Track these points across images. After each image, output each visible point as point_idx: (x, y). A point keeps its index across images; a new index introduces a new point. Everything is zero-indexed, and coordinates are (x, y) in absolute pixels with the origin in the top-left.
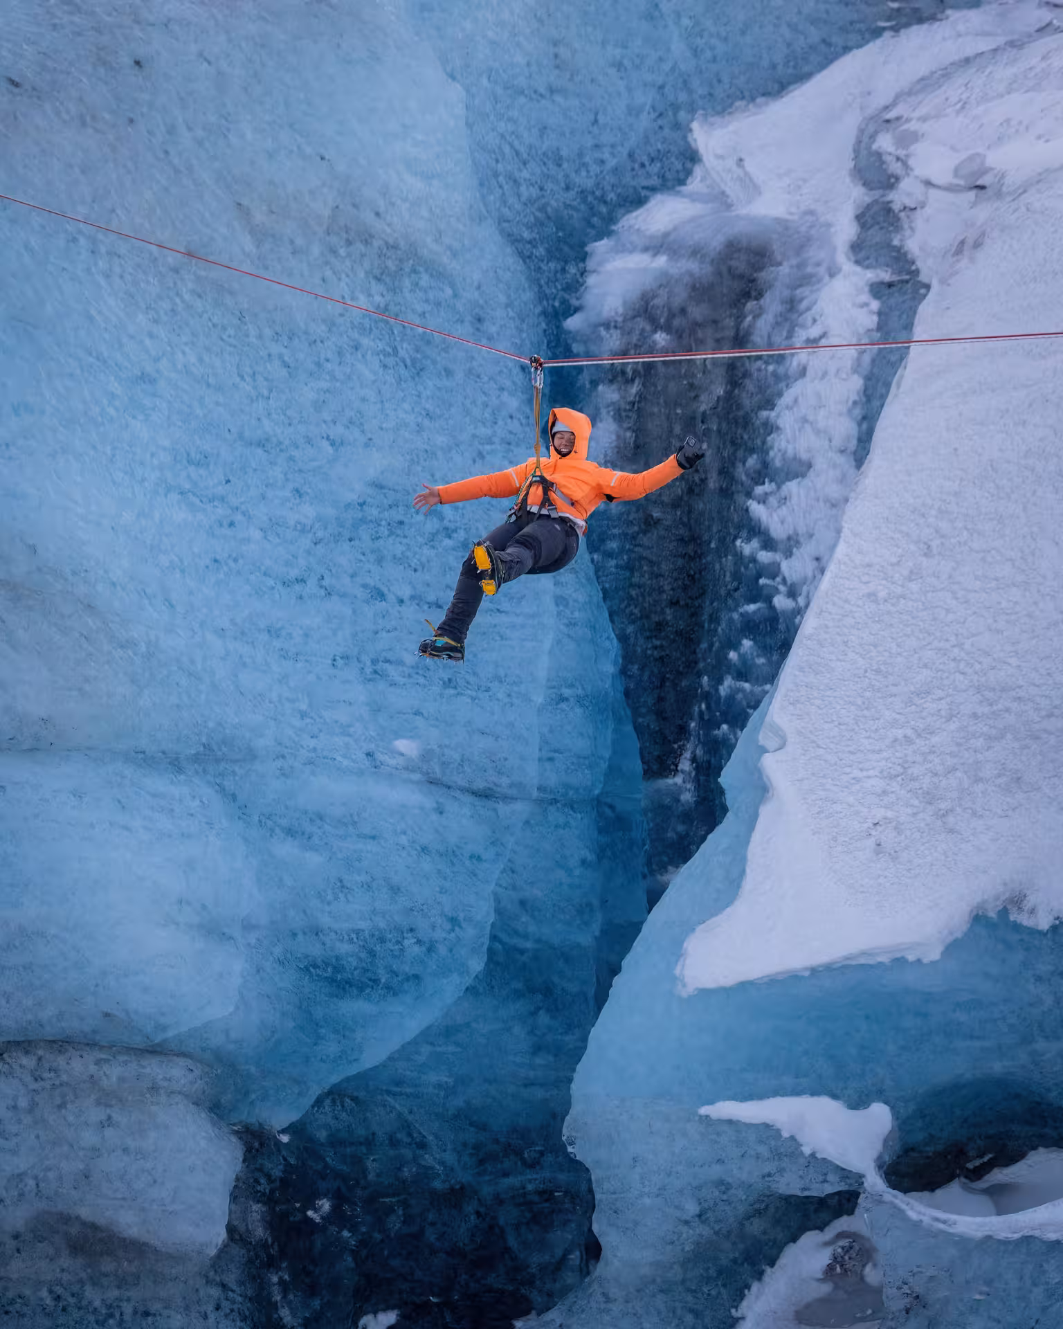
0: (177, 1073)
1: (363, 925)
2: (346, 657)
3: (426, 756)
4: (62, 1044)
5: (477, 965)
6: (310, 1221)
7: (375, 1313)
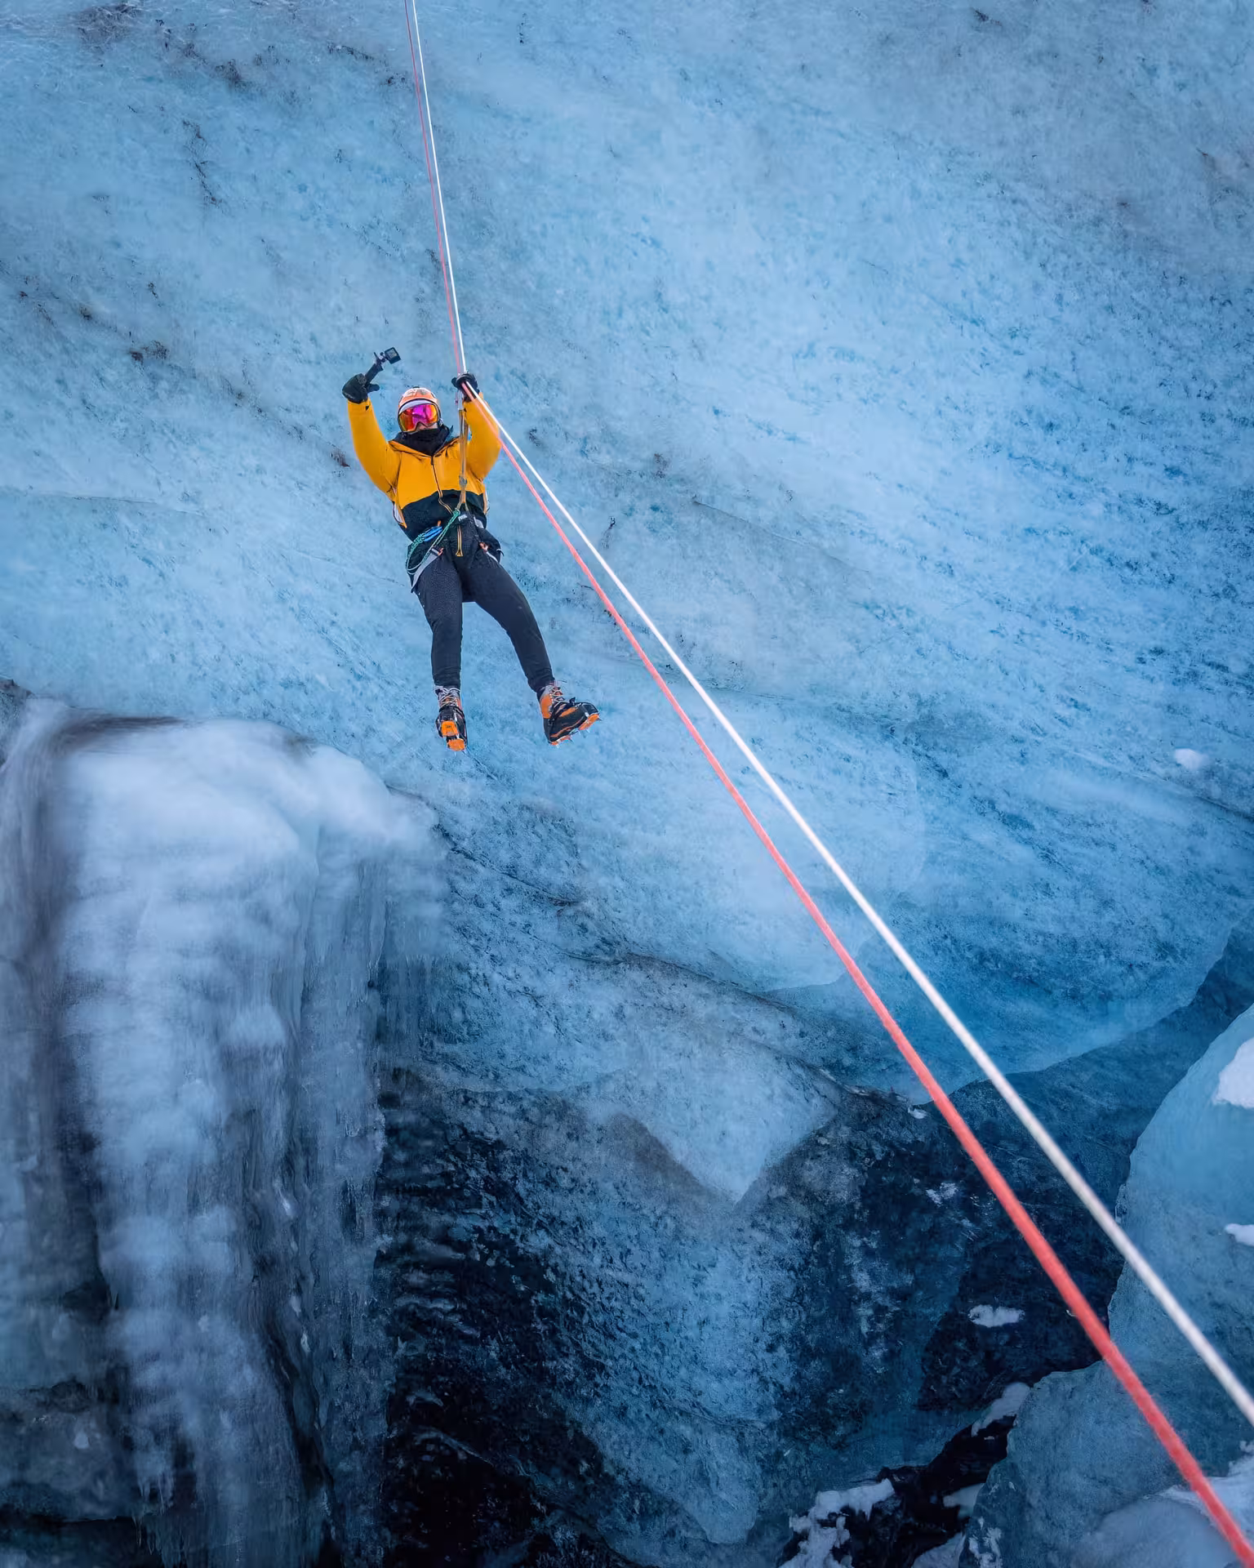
0: (768, 1024)
1: (1052, 928)
2: (1158, 652)
3: (1209, 773)
4: (675, 969)
5: (1185, 999)
6: (929, 1200)
7: (995, 1306)
